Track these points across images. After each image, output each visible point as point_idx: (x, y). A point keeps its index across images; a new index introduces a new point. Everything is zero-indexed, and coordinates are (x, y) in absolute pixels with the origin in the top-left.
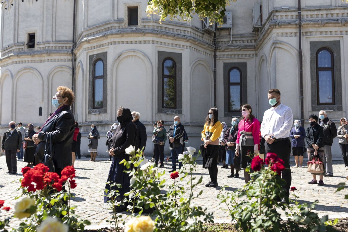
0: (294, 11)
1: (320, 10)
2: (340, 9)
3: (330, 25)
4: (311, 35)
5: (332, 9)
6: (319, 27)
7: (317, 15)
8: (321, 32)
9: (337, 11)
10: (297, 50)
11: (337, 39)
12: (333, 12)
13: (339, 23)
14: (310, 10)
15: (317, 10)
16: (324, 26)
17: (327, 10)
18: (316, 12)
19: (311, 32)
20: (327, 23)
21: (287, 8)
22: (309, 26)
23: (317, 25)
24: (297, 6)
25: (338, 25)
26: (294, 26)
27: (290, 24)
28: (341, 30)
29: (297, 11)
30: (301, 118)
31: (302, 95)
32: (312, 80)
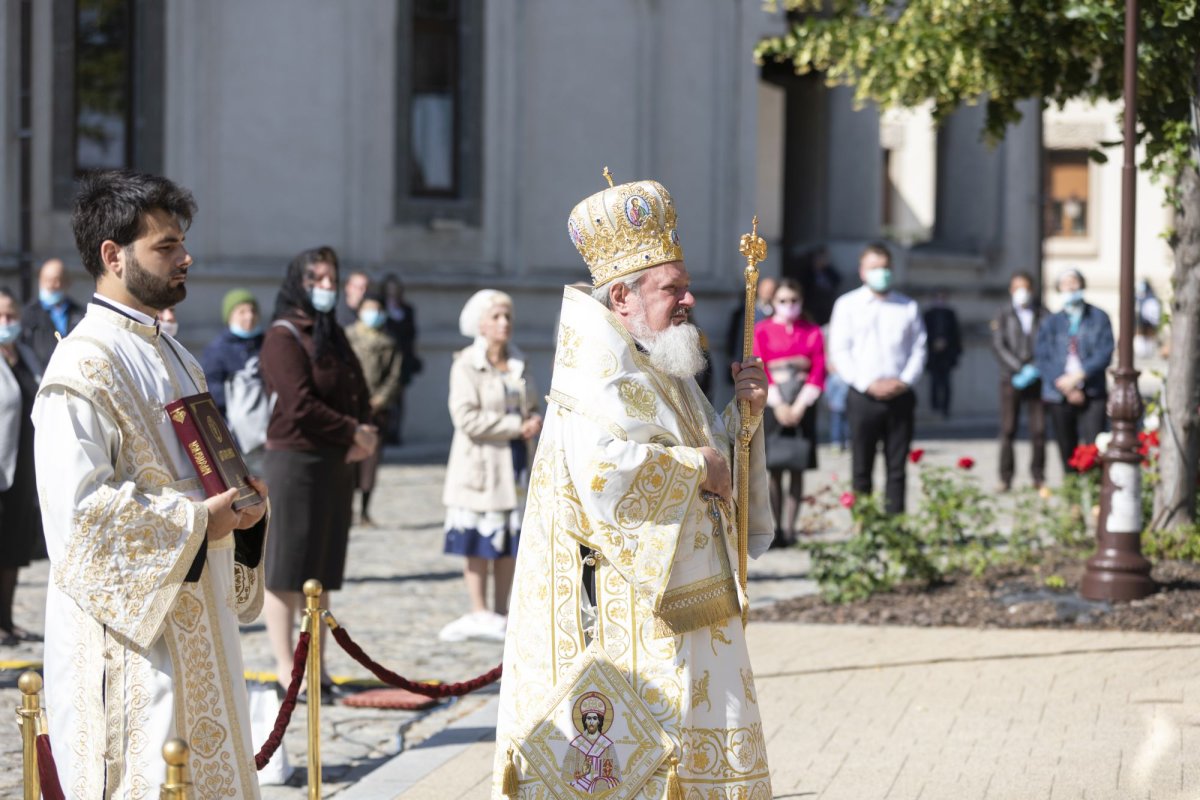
30: (16, 246)
31: (26, 119)
32: (57, 39)
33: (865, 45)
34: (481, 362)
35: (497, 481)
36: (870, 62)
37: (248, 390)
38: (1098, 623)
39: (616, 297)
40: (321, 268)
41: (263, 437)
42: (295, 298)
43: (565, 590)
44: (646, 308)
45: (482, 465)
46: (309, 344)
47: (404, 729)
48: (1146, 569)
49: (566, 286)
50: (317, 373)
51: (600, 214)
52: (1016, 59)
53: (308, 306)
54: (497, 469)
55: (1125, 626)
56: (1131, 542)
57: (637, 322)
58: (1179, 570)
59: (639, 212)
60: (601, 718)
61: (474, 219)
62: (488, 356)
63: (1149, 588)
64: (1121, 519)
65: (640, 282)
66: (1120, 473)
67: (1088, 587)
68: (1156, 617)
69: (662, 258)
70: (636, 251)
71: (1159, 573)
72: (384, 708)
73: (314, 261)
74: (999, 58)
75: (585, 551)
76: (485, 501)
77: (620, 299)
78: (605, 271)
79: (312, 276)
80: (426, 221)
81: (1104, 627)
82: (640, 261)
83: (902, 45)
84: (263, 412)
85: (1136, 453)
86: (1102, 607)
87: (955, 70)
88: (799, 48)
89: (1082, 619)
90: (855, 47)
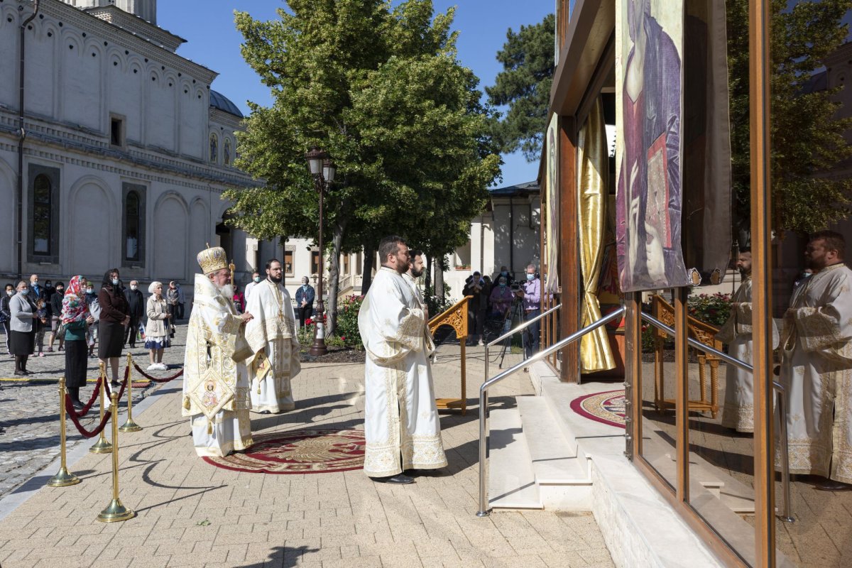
0: (13, 114)
1: (42, 121)
2: (62, 126)
3: (54, 146)
4: (30, 154)
5: (54, 124)
6: (41, 145)
7: (37, 126)
8: (41, 153)
9: (58, 128)
10: (15, 173)
11: (57, 166)
12: (55, 127)
13: (62, 146)
14: (31, 118)
15: (39, 120)
16: (47, 145)
17: (49, 123)
18: (37, 123)
19: (30, 149)
20: (51, 143)
21: (5, 106)
22: (31, 141)
23: (39, 143)
24: (17, 107)
25: (60, 148)
26: (14, 137)
27: (10, 133)
28: (63, 155)
29: (17, 114)
30: (17, 272)
31: (20, 239)
32: (29, 218)
33: (252, 221)
34: (155, 299)
35: (160, 329)
36: (253, 226)
37: (95, 306)
38: (315, 361)
39: (211, 276)
40: (115, 274)
41: (98, 318)
42: (107, 281)
43: (202, 353)
44: (219, 280)
45: (156, 325)
46: (111, 294)
47: (143, 392)
48: (325, 348)
49: (196, 275)
50: (113, 300)
51: (207, 255)
52: (290, 226)
53: (112, 284)
54: (160, 326)
55: (321, 362)
56: (322, 341)
57: (217, 283)
58: (333, 348)
59: (218, 255)
60: (213, 387)
61: (143, 266)
62: (156, 297)
63: (326, 352)
64: (319, 336)
65: (217, 273)
66: (319, 325)
67: (311, 352)
68: (328, 359)
69: (223, 267)
70: (216, 265)
71: (328, 348)
72: (136, 387)
73: (113, 272)
74: (286, 226)
75: (208, 342)
76: (157, 334)
77: (212, 277)
78: (207, 270)
79: (112, 276)
80: (130, 266)
81: (316, 362)
82: (218, 267)
83: (262, 222)
84: (99, 312)
85: (323, 320)
86: (315, 357)
87: (275, 228)
88: (236, 222)
89: (311, 360)
90: (250, 222)
